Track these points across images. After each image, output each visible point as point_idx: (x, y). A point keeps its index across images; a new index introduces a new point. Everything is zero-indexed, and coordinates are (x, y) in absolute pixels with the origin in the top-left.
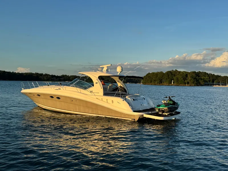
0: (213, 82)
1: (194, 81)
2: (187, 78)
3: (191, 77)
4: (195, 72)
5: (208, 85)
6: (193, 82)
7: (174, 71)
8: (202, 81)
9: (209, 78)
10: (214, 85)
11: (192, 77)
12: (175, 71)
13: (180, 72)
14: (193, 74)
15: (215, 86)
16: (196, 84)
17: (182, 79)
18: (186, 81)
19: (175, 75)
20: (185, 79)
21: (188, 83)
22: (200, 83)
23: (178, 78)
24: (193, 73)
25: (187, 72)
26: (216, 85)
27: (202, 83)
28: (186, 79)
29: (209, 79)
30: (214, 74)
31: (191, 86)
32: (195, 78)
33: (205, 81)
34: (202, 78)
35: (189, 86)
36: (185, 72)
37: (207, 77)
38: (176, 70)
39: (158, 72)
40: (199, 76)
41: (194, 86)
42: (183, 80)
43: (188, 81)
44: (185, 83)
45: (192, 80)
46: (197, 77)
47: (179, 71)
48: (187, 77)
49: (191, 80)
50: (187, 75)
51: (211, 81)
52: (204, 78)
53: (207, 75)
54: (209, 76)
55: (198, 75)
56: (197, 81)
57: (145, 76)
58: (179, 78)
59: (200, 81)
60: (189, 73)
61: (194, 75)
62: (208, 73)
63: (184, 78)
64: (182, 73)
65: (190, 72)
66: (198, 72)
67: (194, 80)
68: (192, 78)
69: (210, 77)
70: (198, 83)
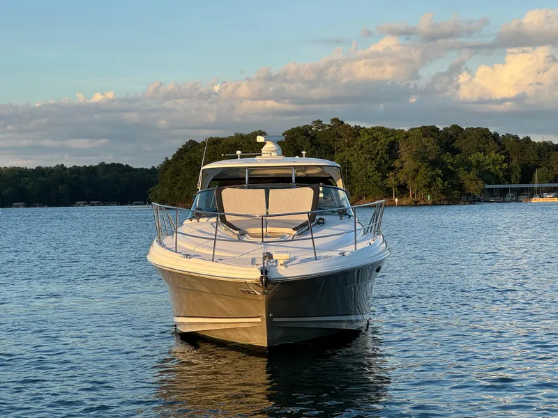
0: (527, 177)
1: (433, 178)
2: (397, 163)
3: (415, 157)
4: (434, 129)
5: (501, 196)
6: (429, 186)
7: (323, 127)
8: (472, 175)
9: (505, 161)
10: (532, 196)
11: (421, 156)
12: (332, 128)
13: (358, 129)
14: (424, 140)
15: (541, 200)
16: (444, 192)
17: (370, 167)
18: (391, 181)
19: (331, 147)
20: (385, 168)
21: (403, 189)
22: (461, 187)
23: (348, 162)
24: (424, 136)
25: (394, 131)
26: (541, 192)
27: (474, 188)
28: (392, 169)
29: (505, 165)
30: (527, 140)
31: (416, 204)
32: (435, 164)
33: (487, 176)
34: (472, 158)
35: (409, 205)
36: (382, 129)
37: (493, 154)
38: (335, 120)
39: (242, 137)
40: (455, 152)
41: (434, 204)
42: (377, 177)
43: (402, 177)
44: (388, 193)
45: (423, 170)
46: (447, 158)
47: (353, 125)
48: (397, 158)
49: (417, 171)
50: (392, 148)
51: (517, 174)
52: (478, 162)
53: (492, 144)
54: (503, 149)
55: (447, 144)
56: (448, 174)
57: (168, 162)
58: (354, 165)
59: (462, 174)
60: (407, 136)
61: (430, 144)
62: (496, 135)
63: (380, 165)
64: (366, 137)
65: (406, 129)
66: (445, 129)
67: (434, 169)
68: (424, 159)
69: (507, 154)
70: (454, 188)
